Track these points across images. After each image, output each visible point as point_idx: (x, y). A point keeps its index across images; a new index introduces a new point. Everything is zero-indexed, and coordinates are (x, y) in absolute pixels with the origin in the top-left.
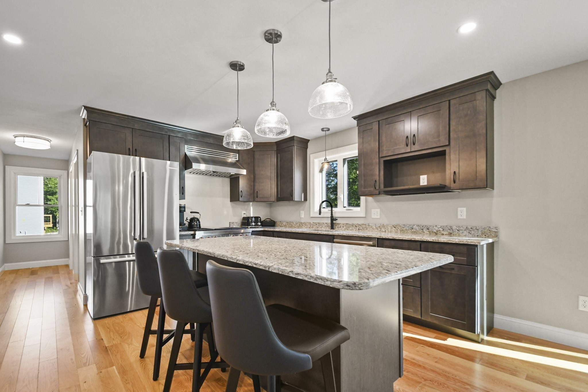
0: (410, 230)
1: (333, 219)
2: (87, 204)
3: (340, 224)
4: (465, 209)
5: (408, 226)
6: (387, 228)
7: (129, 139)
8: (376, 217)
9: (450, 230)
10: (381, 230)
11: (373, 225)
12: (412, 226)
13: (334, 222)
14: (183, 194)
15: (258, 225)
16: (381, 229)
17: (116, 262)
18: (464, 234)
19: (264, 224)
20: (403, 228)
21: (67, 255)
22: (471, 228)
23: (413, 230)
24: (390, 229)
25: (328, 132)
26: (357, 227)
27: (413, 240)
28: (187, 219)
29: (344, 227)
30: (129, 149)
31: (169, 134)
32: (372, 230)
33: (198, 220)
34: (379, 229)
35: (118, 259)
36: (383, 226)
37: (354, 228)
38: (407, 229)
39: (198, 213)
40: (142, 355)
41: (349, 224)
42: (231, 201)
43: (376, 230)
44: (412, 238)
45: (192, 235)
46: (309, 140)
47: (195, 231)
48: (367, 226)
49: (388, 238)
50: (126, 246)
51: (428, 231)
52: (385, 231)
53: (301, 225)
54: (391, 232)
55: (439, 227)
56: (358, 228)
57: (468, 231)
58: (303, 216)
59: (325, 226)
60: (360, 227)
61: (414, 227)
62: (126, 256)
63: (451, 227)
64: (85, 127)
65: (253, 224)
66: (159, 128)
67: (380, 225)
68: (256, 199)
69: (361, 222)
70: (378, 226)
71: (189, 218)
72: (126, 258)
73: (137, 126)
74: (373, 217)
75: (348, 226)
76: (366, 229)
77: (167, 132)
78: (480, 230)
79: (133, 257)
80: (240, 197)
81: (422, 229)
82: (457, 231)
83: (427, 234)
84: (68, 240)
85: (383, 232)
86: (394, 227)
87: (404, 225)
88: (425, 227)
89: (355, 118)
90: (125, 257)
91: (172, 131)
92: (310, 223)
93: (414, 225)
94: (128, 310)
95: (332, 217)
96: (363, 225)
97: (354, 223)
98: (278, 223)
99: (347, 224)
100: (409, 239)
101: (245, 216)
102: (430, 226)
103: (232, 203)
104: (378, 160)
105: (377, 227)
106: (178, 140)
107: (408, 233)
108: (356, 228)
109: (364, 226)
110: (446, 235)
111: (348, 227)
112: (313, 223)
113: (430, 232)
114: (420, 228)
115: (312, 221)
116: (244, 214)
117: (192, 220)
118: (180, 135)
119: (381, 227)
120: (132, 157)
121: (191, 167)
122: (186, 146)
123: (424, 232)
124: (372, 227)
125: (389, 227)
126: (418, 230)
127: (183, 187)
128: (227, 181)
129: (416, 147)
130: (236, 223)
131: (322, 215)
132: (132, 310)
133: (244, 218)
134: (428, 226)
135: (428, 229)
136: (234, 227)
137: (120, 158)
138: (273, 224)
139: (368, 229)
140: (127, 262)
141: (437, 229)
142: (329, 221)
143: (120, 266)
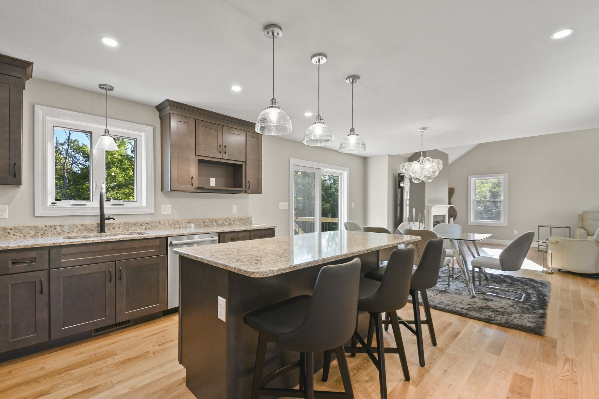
0: (203, 224)
1: (103, 218)
3: (113, 225)
4: (236, 206)
5: (201, 220)
6: (181, 224)
8: (166, 213)
9: (229, 221)
10: (174, 227)
11: (165, 222)
12: (204, 221)
16: (175, 225)
18: (237, 223)
20: (197, 222)
22: (241, 219)
23: (205, 224)
24: (184, 225)
26: (142, 226)
27: (247, 230)
29: (121, 228)
32: (164, 228)
34: (173, 226)
36: (178, 222)
37: (138, 227)
38: (201, 223)
41: (130, 224)
43: (169, 227)
44: (246, 228)
48: (158, 223)
49: (229, 231)
51: (216, 224)
52: (179, 227)
54: (185, 227)
55: (223, 219)
56: (144, 227)
57: (239, 221)
59: (80, 230)
60: (147, 226)
61: (206, 221)
63: (230, 219)
67: (173, 222)
69: (147, 219)
70: (172, 222)
74: (163, 213)
75: (127, 226)
76: (156, 227)
78: (244, 220)
81: (212, 223)
82: (233, 222)
83: (215, 226)
85: (177, 228)
86: (189, 222)
87: (198, 220)
88: (214, 221)
93: (206, 219)
96: (152, 223)
97: (138, 222)
99: (126, 223)
100: (244, 230)
102: (218, 219)
105: (170, 224)
107: (201, 227)
108: (141, 228)
110: (227, 225)
111: (128, 228)
112: (46, 226)
113: (217, 224)
114: (210, 221)
115: (41, 224)
119: (175, 223)
123: (213, 225)
124: (164, 224)
125: (183, 223)
126: (209, 223)
129: (226, 156)
134: (216, 220)
135: (216, 222)
139: (159, 227)
141: (222, 221)
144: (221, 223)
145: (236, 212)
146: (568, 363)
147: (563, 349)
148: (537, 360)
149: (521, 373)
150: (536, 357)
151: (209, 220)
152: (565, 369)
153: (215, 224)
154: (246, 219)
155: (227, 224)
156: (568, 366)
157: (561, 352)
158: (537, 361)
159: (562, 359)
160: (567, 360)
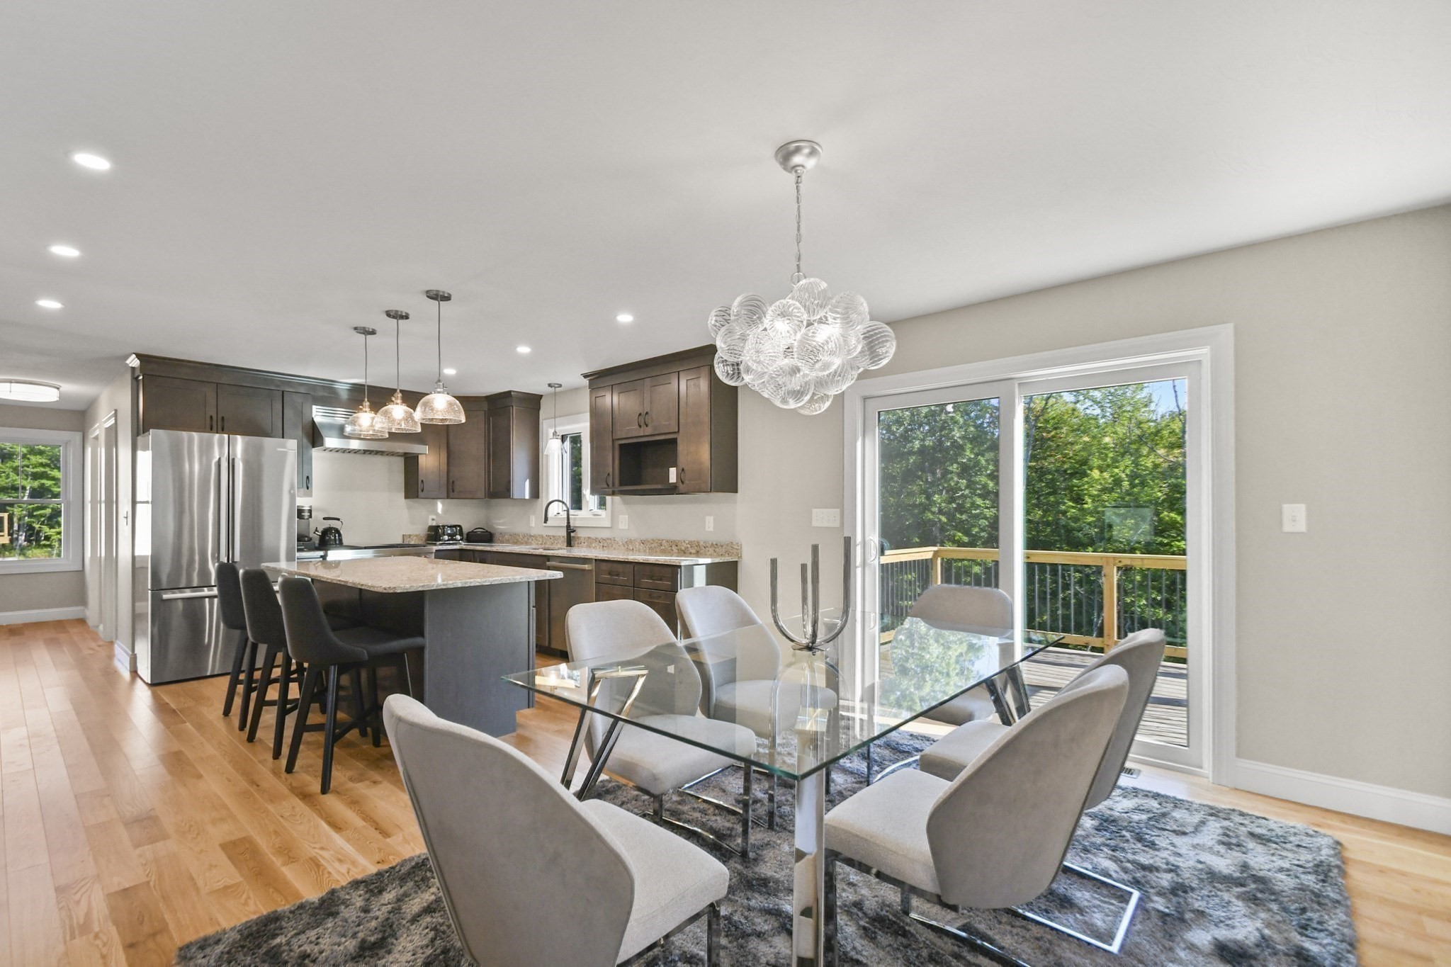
1: (570, 530)
2: (139, 498)
3: (583, 539)
4: (711, 517)
6: (635, 545)
7: (212, 401)
8: (623, 527)
9: (698, 546)
10: (627, 548)
11: (619, 539)
13: (572, 534)
14: (308, 488)
15: (456, 540)
16: (628, 546)
17: (183, 599)
18: (710, 552)
19: (471, 537)
20: (651, 544)
21: (82, 600)
24: (638, 546)
25: (558, 389)
27: (629, 560)
28: (316, 530)
29: (585, 544)
30: (211, 417)
31: (282, 389)
32: (617, 548)
33: (337, 531)
34: (625, 547)
35: (188, 594)
36: (631, 541)
37: (597, 544)
38: (656, 546)
39: (338, 519)
40: (227, 712)
41: (592, 539)
42: (407, 497)
45: (321, 557)
46: (541, 396)
47: (326, 550)
48: (612, 541)
50: (204, 572)
51: (677, 549)
52: (634, 550)
53: (528, 538)
54: (639, 550)
55: (688, 542)
56: (600, 544)
57: (713, 548)
58: (534, 524)
59: (562, 542)
60: (603, 543)
62: (206, 589)
63: (699, 542)
64: (134, 381)
65: (446, 537)
66: (265, 379)
67: (627, 540)
68: (452, 494)
69: (605, 534)
70: (625, 541)
71: (320, 529)
72: (206, 592)
73: (224, 380)
74: (620, 527)
75: (589, 541)
76: (611, 545)
77: (278, 386)
78: (724, 547)
79: (215, 591)
80: (420, 490)
81: (672, 546)
82: (704, 548)
83: (676, 553)
84: (83, 571)
85: (630, 550)
86: (643, 543)
87: (654, 539)
88: (675, 543)
89: (586, 376)
90: (203, 591)
91: (289, 384)
92: (542, 536)
94: (208, 674)
95: (568, 526)
96: (607, 539)
97: (597, 537)
98: (497, 536)
99: (589, 538)
100: (624, 560)
101: (434, 524)
103: (408, 500)
104: (611, 444)
106: (298, 399)
109: (609, 541)
111: (591, 544)
112: (546, 536)
113: (679, 550)
115: (545, 533)
116: (433, 520)
117: (326, 532)
118: (302, 390)
120: (217, 435)
121: (322, 444)
122: (314, 407)
123: (673, 550)
124: (618, 543)
125: (637, 543)
127: (308, 477)
128: (399, 464)
129: (648, 431)
130: (416, 536)
131: (549, 523)
132: (216, 673)
133: (431, 528)
134: (678, 541)
135: (678, 546)
136: (413, 543)
137: (194, 439)
138: (488, 537)
139: (614, 546)
140: (207, 600)
141: (685, 545)
142: (564, 533)
143: (194, 606)
144: (683, 548)
145: (711, 529)
146: (82, 921)
147: (104, 951)
148: (148, 883)
149: (160, 845)
150: (154, 887)
151: (667, 541)
152: (84, 903)
153: (674, 548)
154: (727, 545)
155: (693, 551)
156: (79, 913)
157: (105, 939)
158: (147, 879)
159: (99, 921)
160: (85, 928)
